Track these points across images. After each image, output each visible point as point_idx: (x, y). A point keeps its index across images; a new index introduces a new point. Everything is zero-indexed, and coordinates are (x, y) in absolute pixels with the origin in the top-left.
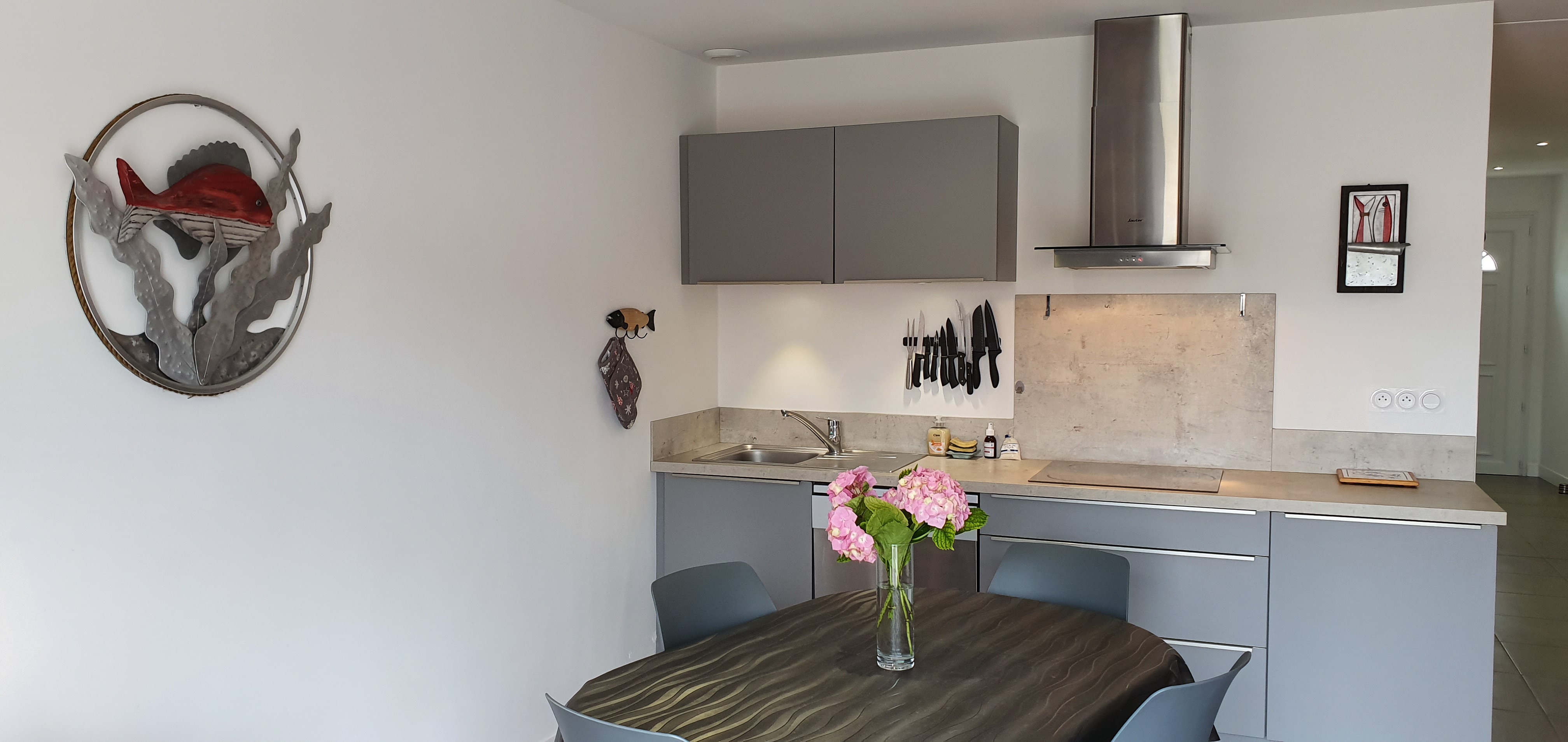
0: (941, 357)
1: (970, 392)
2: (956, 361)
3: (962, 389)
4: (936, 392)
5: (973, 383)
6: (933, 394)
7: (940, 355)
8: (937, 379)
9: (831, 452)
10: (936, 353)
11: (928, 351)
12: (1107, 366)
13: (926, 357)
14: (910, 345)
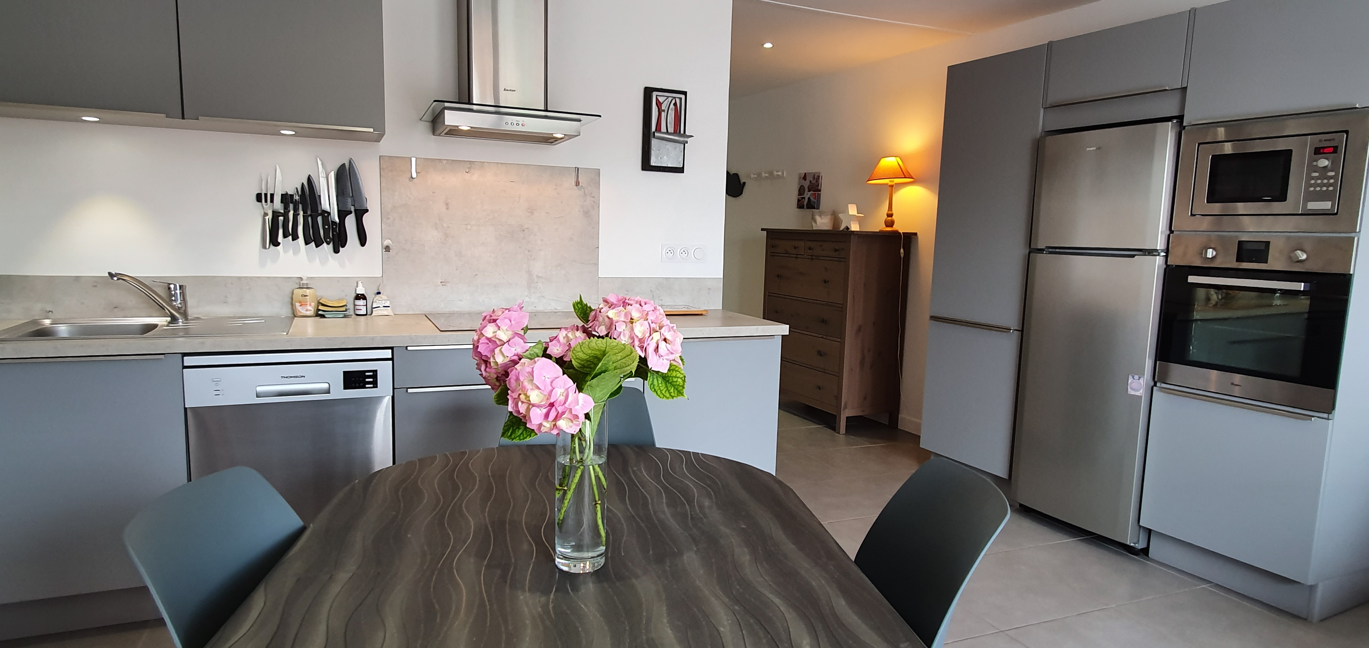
0: (303, 216)
1: (336, 251)
2: (320, 219)
3: (327, 248)
4: (296, 252)
5: (339, 241)
6: (294, 253)
7: (301, 213)
8: (298, 238)
9: (174, 320)
10: (296, 210)
11: (286, 208)
12: (469, 227)
13: (286, 215)
14: (266, 201)
